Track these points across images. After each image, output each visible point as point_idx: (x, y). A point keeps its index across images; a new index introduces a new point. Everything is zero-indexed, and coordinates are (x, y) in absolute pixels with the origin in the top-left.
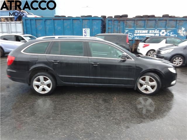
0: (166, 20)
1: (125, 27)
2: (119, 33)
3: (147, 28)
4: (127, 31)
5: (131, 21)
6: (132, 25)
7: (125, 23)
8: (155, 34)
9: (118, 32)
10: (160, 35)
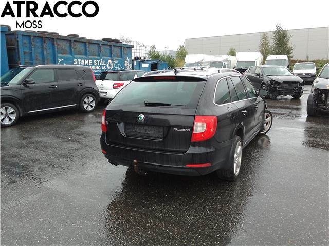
0: (110, 46)
1: (56, 53)
2: (47, 64)
3: (90, 57)
4: (60, 60)
5: (64, 43)
6: (67, 49)
7: (56, 45)
8: (101, 66)
9: (46, 62)
10: (107, 68)
